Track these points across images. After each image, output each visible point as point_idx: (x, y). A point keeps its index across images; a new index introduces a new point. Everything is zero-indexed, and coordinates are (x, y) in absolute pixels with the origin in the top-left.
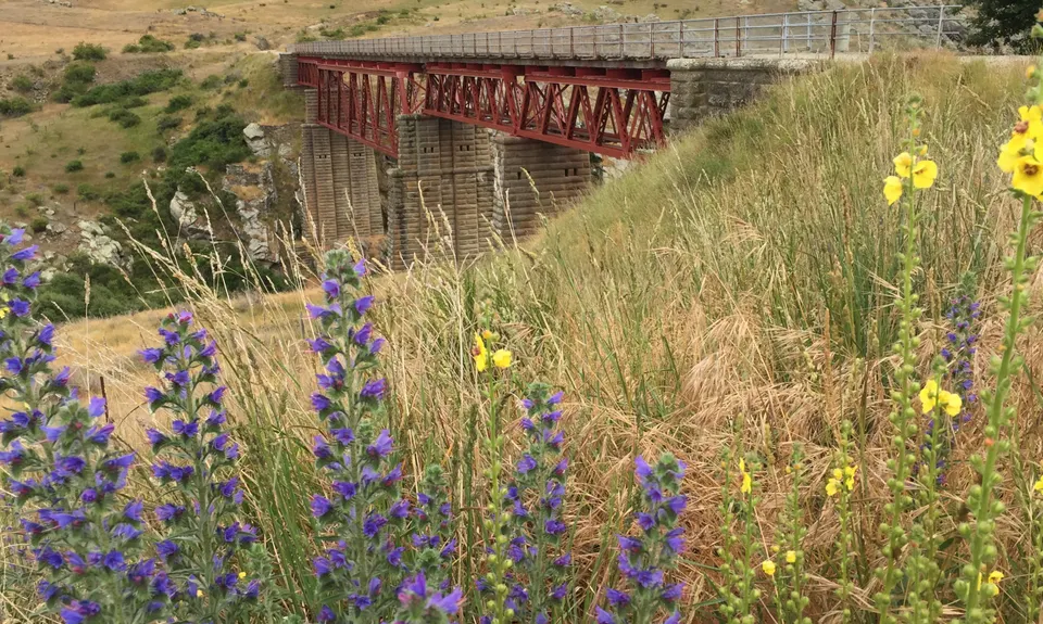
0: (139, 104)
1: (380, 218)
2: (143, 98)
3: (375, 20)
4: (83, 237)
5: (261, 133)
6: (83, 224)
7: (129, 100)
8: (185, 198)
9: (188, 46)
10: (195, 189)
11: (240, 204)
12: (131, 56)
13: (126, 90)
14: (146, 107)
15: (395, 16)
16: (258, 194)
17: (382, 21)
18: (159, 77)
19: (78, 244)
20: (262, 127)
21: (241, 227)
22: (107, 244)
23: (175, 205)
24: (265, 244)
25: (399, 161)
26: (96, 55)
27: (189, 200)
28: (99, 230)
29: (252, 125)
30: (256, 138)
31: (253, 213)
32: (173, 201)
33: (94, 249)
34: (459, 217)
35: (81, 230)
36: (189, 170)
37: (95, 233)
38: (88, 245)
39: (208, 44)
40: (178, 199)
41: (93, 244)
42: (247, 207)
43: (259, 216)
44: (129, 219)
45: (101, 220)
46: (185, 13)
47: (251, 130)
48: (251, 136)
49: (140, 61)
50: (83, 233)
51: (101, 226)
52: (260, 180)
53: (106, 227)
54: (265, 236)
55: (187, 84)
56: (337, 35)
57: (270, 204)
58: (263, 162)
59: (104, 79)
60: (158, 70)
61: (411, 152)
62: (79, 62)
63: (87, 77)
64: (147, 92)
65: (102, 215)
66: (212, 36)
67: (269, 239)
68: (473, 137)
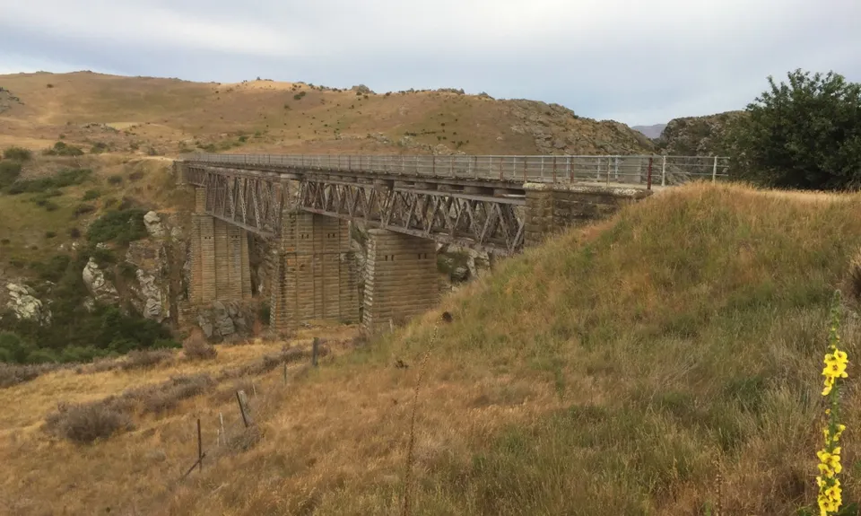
0: (59, 194)
1: (249, 284)
2: (61, 189)
3: (238, 138)
4: (11, 296)
5: (157, 219)
6: (11, 286)
7: (49, 191)
8: (96, 266)
9: (93, 151)
10: (104, 259)
11: (140, 272)
12: (50, 158)
13: (47, 183)
14: (62, 197)
15: (252, 136)
16: (154, 265)
17: (243, 139)
18: (74, 174)
19: (7, 302)
20: (158, 215)
21: (140, 290)
22: (31, 302)
23: (87, 273)
24: (159, 303)
25: (282, 244)
26: (24, 155)
27: (99, 268)
28: (25, 291)
29: (150, 213)
30: (152, 223)
31: (149, 280)
32: (86, 269)
33: (20, 306)
34: (325, 286)
35: (10, 290)
36: (99, 245)
37: (21, 293)
38: (15, 302)
39: (109, 151)
40: (89, 267)
41: (19, 301)
42: (146, 275)
43: (155, 281)
44: (48, 282)
45: (26, 283)
46: (88, 127)
47: (150, 217)
48: (150, 221)
49: (58, 162)
50: (11, 293)
51: (26, 288)
52: (157, 254)
53: (29, 288)
54: (159, 297)
55: (95, 181)
56: (210, 149)
57: (164, 273)
58: (159, 241)
59: (28, 174)
60: (73, 169)
61: (292, 238)
62: (9, 160)
63: (15, 172)
64: (63, 185)
65: (26, 279)
66: (112, 144)
67: (162, 299)
68: (337, 228)
